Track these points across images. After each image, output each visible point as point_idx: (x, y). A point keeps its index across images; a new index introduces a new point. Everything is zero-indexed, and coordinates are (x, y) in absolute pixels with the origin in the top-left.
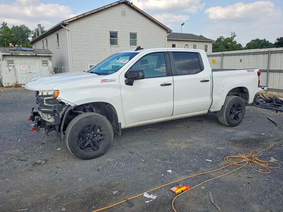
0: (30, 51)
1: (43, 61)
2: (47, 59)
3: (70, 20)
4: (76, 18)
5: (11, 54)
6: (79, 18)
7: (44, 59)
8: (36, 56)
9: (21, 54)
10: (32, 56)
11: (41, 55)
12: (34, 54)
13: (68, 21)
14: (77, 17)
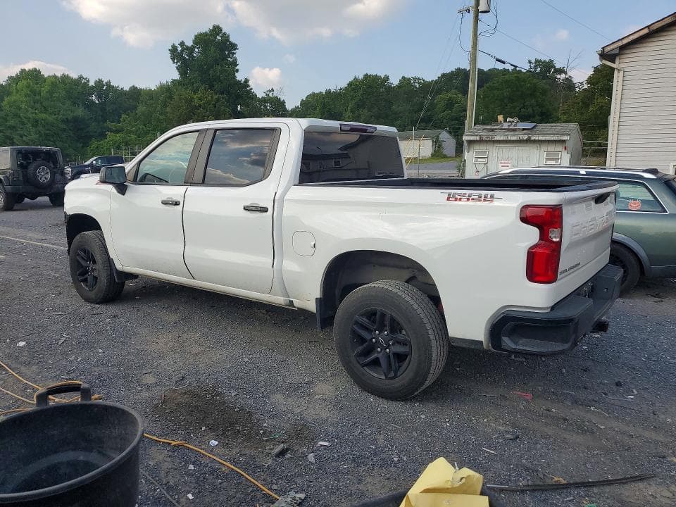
0: (524, 129)
1: (548, 153)
2: (559, 148)
3: (625, 41)
4: (646, 31)
5: (480, 138)
6: (655, 28)
7: (551, 148)
8: (528, 141)
9: (498, 138)
10: (520, 142)
11: (541, 138)
12: (525, 137)
13: (620, 44)
14: (648, 27)
